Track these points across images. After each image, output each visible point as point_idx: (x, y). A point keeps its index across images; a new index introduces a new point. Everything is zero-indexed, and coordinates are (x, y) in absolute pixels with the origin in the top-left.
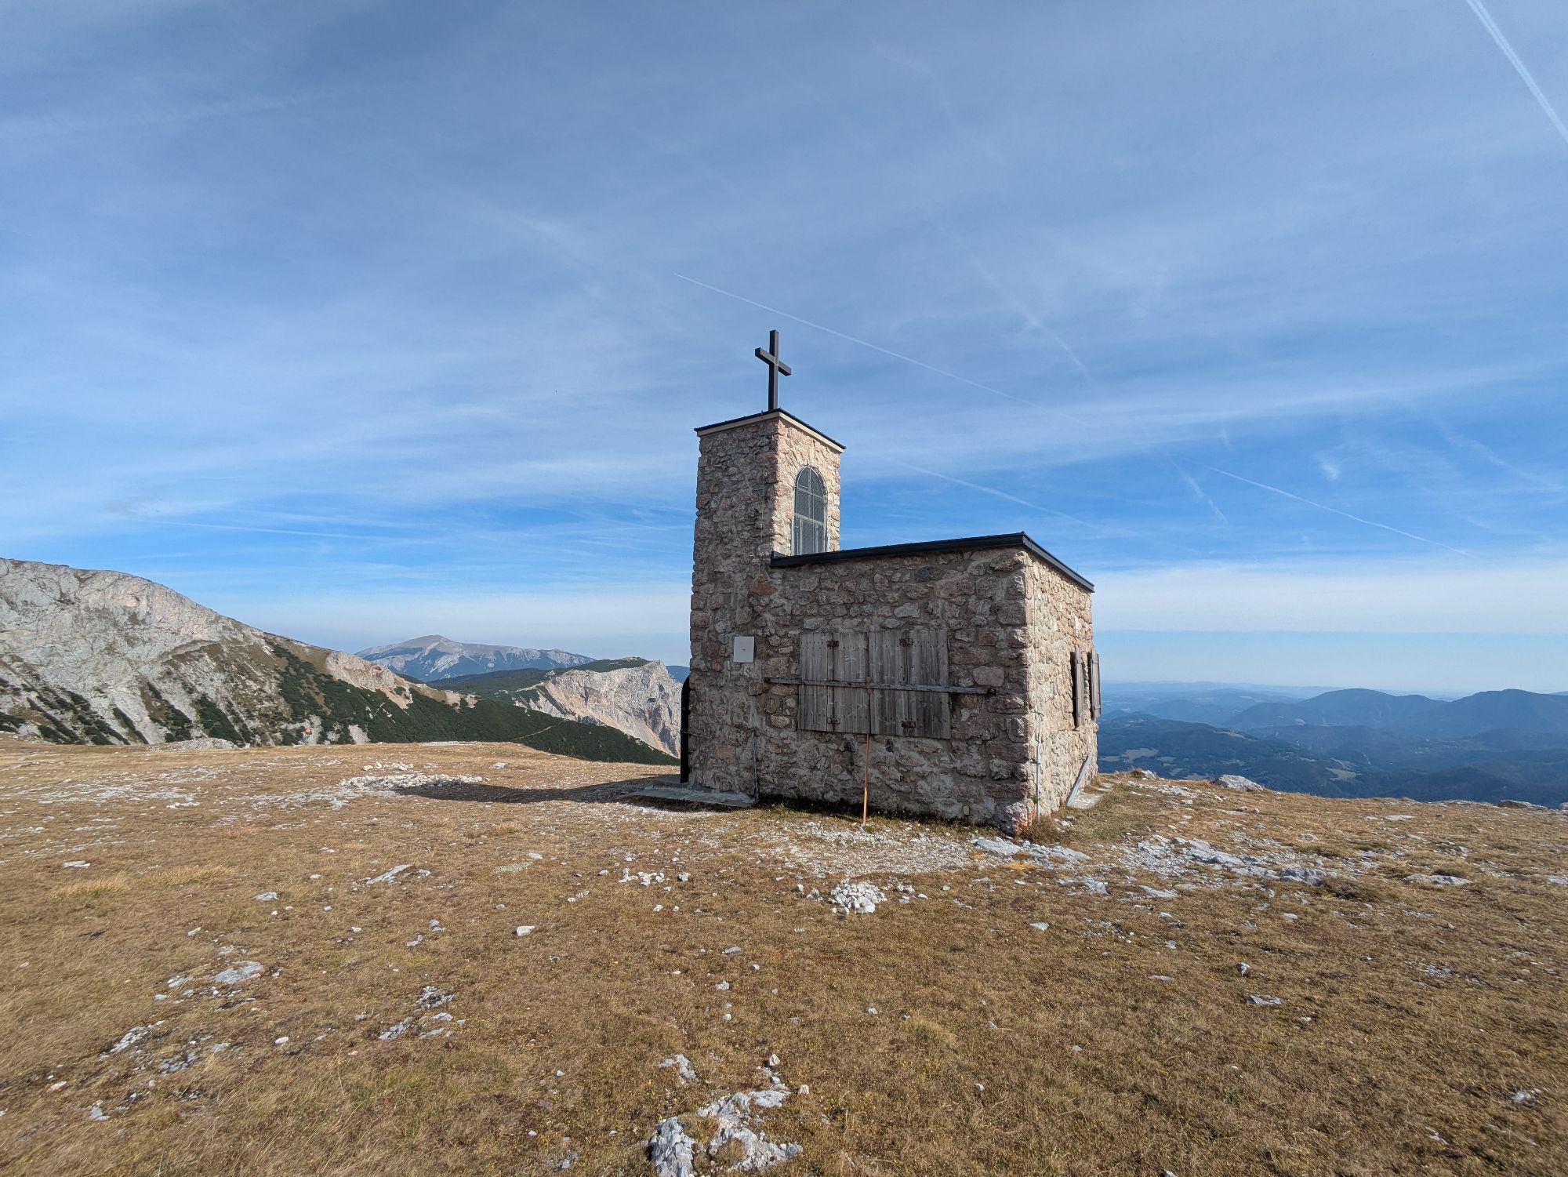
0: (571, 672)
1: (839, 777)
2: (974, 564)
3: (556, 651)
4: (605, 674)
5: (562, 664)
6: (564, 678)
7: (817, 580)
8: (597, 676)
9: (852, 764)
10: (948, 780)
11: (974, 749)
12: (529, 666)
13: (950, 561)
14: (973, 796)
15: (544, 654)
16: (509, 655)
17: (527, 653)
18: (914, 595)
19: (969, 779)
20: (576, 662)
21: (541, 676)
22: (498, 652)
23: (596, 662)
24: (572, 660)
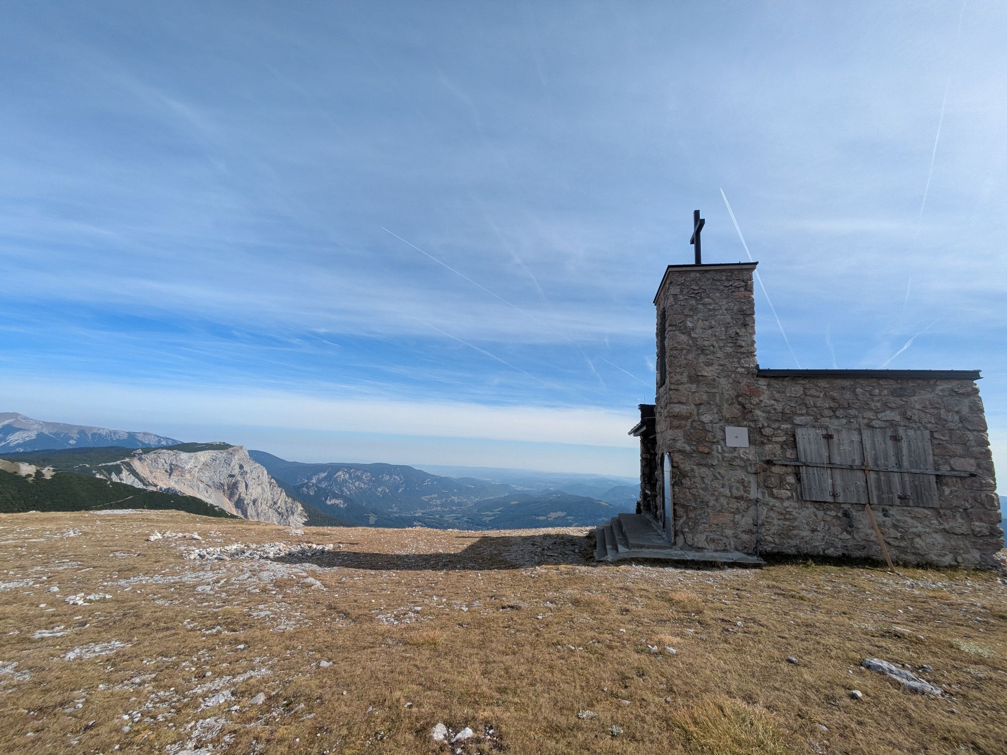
0: (159, 451)
1: (839, 537)
2: (940, 388)
3: (145, 434)
4: (192, 454)
5: (149, 444)
6: (152, 455)
7: (802, 389)
8: (184, 455)
9: (851, 526)
10: (939, 538)
11: (958, 515)
12: (115, 444)
13: (919, 384)
14: (962, 549)
15: (132, 435)
16: (94, 435)
17: (115, 433)
18: (893, 405)
19: (955, 536)
20: (164, 443)
21: (129, 453)
22: (82, 431)
23: (184, 444)
24: (159, 442)
